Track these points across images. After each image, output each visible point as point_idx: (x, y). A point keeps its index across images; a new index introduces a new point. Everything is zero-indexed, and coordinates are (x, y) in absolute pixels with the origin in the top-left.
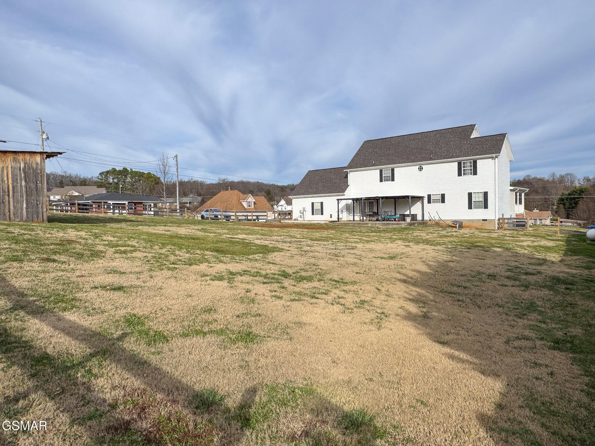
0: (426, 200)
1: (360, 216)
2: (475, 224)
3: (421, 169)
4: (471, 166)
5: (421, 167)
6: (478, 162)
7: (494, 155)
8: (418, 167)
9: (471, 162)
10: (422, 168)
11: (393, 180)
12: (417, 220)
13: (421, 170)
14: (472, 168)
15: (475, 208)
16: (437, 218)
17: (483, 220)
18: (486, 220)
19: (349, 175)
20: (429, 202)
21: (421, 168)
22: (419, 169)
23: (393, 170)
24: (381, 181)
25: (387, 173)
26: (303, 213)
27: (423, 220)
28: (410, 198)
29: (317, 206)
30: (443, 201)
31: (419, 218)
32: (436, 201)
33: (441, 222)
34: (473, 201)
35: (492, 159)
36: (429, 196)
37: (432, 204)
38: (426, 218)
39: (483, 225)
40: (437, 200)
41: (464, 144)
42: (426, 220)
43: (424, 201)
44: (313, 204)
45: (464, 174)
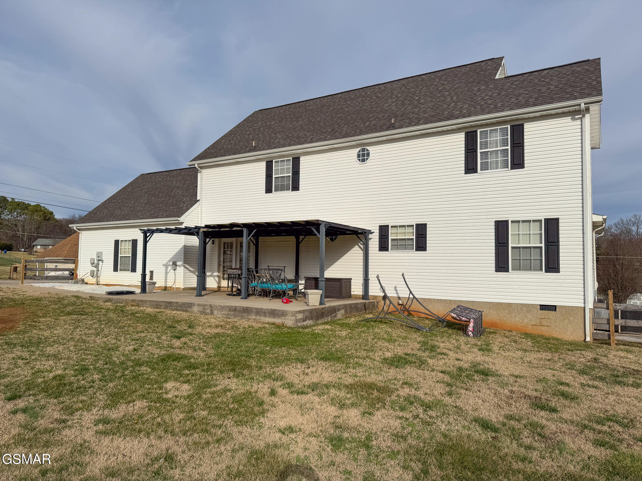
0: (374, 241)
1: (218, 276)
2: (516, 320)
3: (363, 157)
4: (505, 143)
5: (363, 150)
6: (529, 128)
7: (582, 102)
8: (356, 151)
9: (504, 131)
10: (368, 155)
11: (296, 187)
12: (349, 296)
13: (363, 160)
14: (509, 147)
15: (517, 268)
16: (404, 293)
17: (544, 307)
18: (553, 308)
19: (199, 174)
20: (383, 247)
21: (363, 155)
22: (359, 156)
23: (296, 162)
24: (269, 190)
25: (282, 171)
26: (97, 266)
27: (366, 295)
28: (323, 230)
29: (126, 251)
30: (421, 245)
31: (357, 289)
32: (401, 245)
33: (415, 306)
34: (510, 245)
35: (574, 119)
36: (384, 230)
37: (391, 255)
38: (375, 291)
39: (544, 322)
40: (403, 243)
41: (479, 90)
42: (375, 297)
43: (371, 243)
44: (117, 243)
45: (485, 167)
